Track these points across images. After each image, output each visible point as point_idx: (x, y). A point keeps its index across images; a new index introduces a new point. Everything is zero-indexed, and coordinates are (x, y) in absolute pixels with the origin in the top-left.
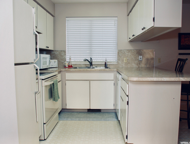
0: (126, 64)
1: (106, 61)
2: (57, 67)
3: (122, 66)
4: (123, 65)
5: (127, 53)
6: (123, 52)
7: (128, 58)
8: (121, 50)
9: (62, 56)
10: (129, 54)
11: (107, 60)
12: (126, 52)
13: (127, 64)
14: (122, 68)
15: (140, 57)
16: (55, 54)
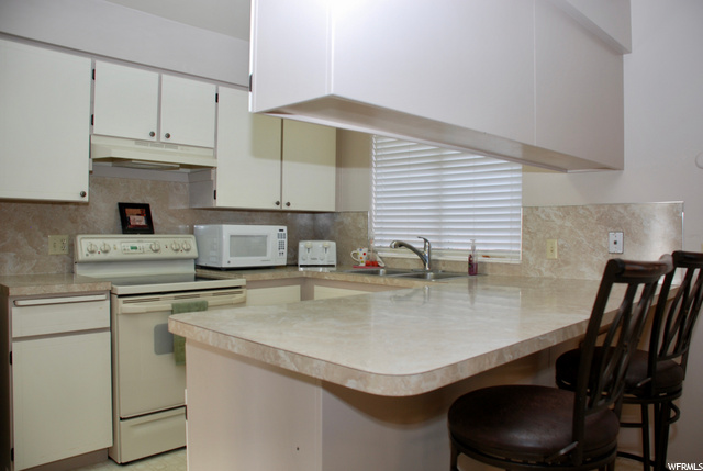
0: (556, 265)
1: (473, 250)
2: (335, 263)
3: (540, 271)
4: (543, 269)
5: (559, 222)
6: (543, 216)
7: (561, 242)
8: (537, 208)
9: (360, 229)
10: (568, 224)
11: (477, 248)
12: (555, 215)
13: (559, 266)
14: (540, 282)
15: (612, 237)
16: (341, 223)
